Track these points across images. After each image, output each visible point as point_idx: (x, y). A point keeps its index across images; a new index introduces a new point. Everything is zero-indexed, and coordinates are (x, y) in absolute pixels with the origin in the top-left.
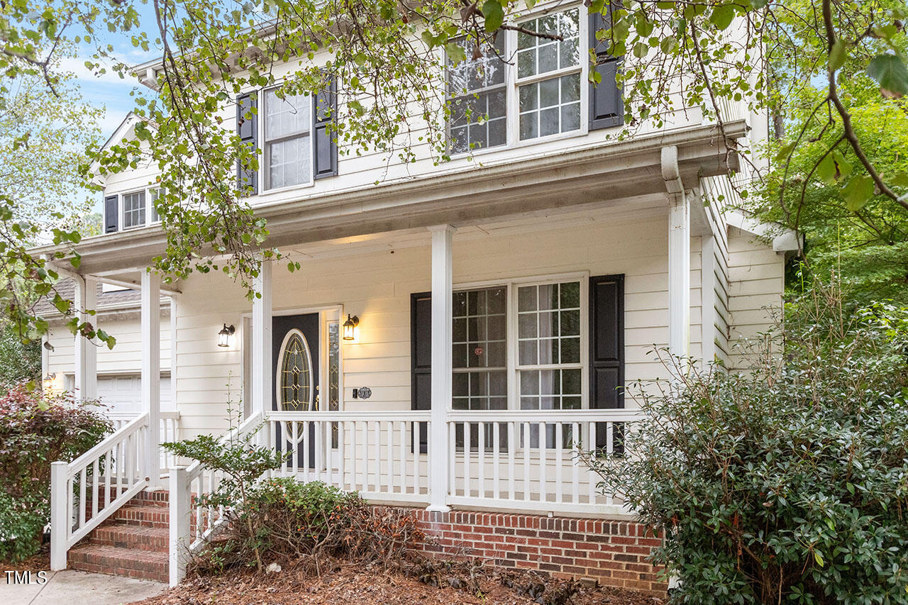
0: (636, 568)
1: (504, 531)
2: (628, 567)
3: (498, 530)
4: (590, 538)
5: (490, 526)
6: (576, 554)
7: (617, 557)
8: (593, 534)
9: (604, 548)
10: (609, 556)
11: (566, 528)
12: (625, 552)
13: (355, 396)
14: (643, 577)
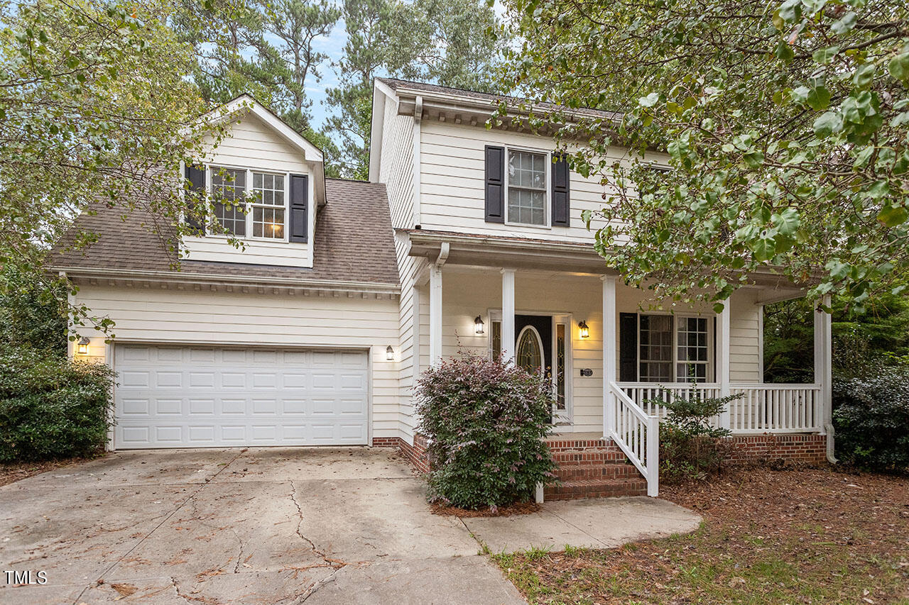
0: (814, 455)
1: (760, 445)
2: (811, 455)
3: (758, 445)
4: (797, 444)
5: (754, 443)
6: (791, 452)
7: (807, 452)
8: (798, 442)
9: (802, 448)
10: (803, 451)
11: (787, 440)
12: (809, 449)
13: (582, 374)
14: (816, 459)
